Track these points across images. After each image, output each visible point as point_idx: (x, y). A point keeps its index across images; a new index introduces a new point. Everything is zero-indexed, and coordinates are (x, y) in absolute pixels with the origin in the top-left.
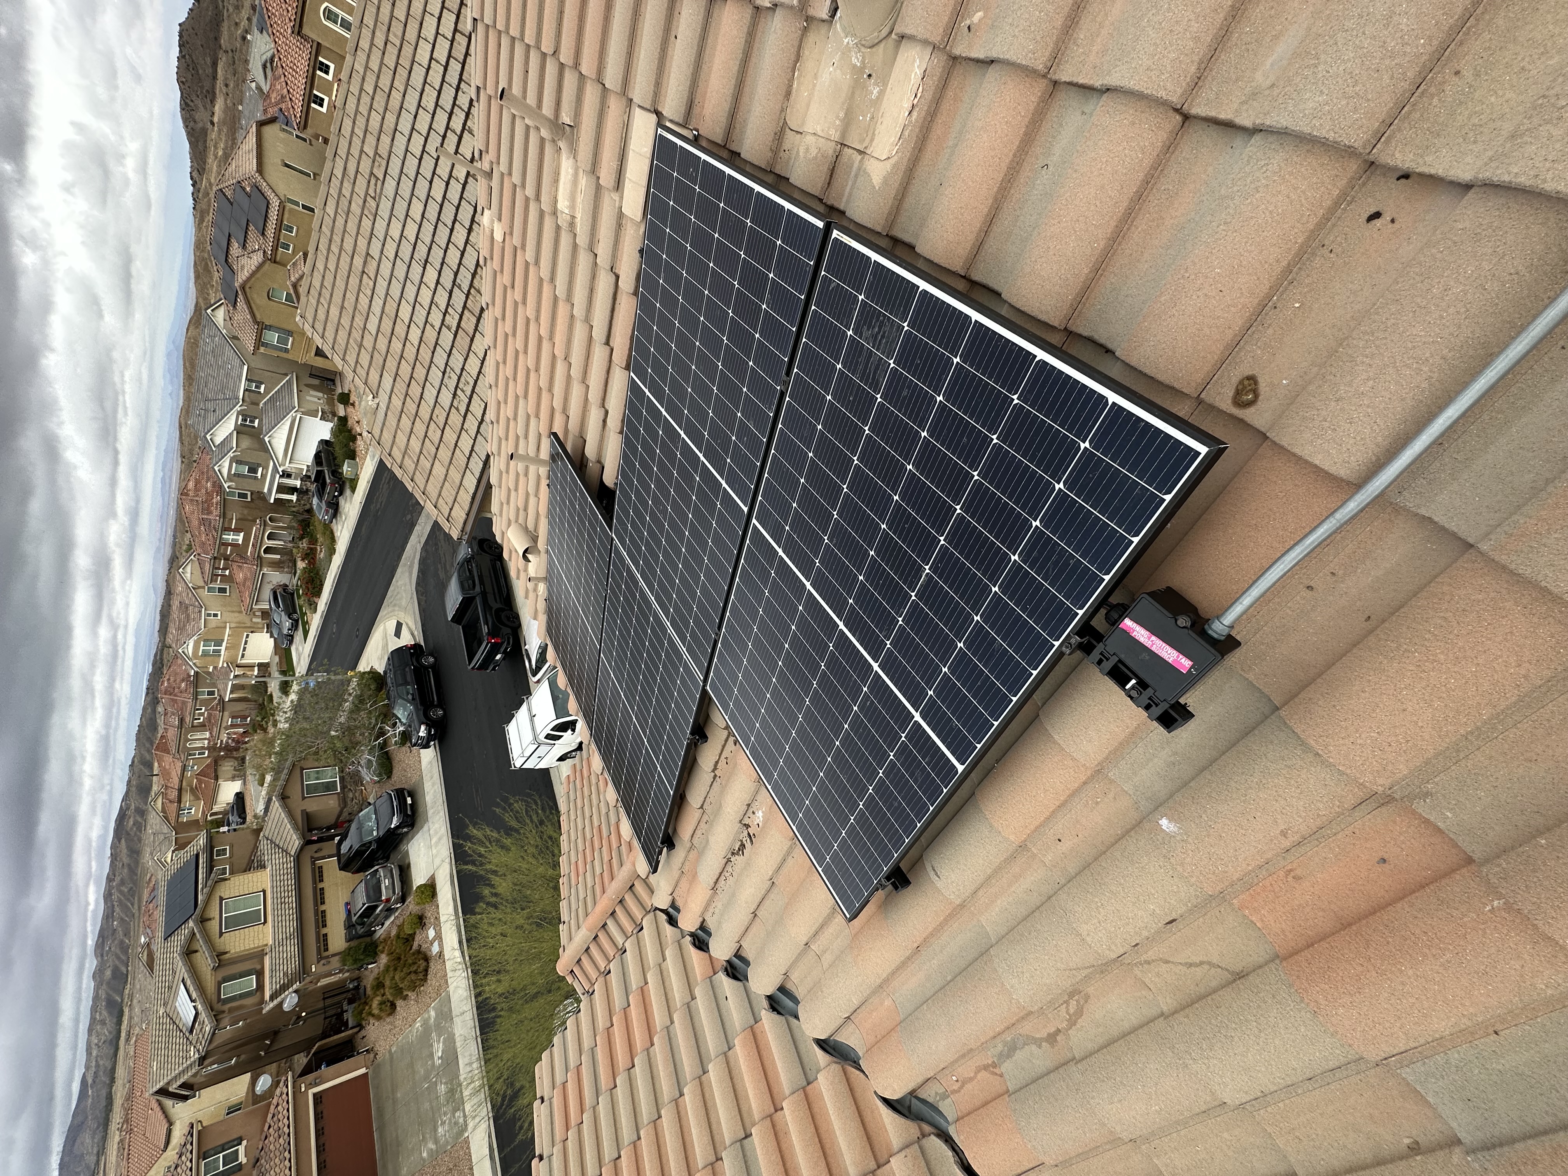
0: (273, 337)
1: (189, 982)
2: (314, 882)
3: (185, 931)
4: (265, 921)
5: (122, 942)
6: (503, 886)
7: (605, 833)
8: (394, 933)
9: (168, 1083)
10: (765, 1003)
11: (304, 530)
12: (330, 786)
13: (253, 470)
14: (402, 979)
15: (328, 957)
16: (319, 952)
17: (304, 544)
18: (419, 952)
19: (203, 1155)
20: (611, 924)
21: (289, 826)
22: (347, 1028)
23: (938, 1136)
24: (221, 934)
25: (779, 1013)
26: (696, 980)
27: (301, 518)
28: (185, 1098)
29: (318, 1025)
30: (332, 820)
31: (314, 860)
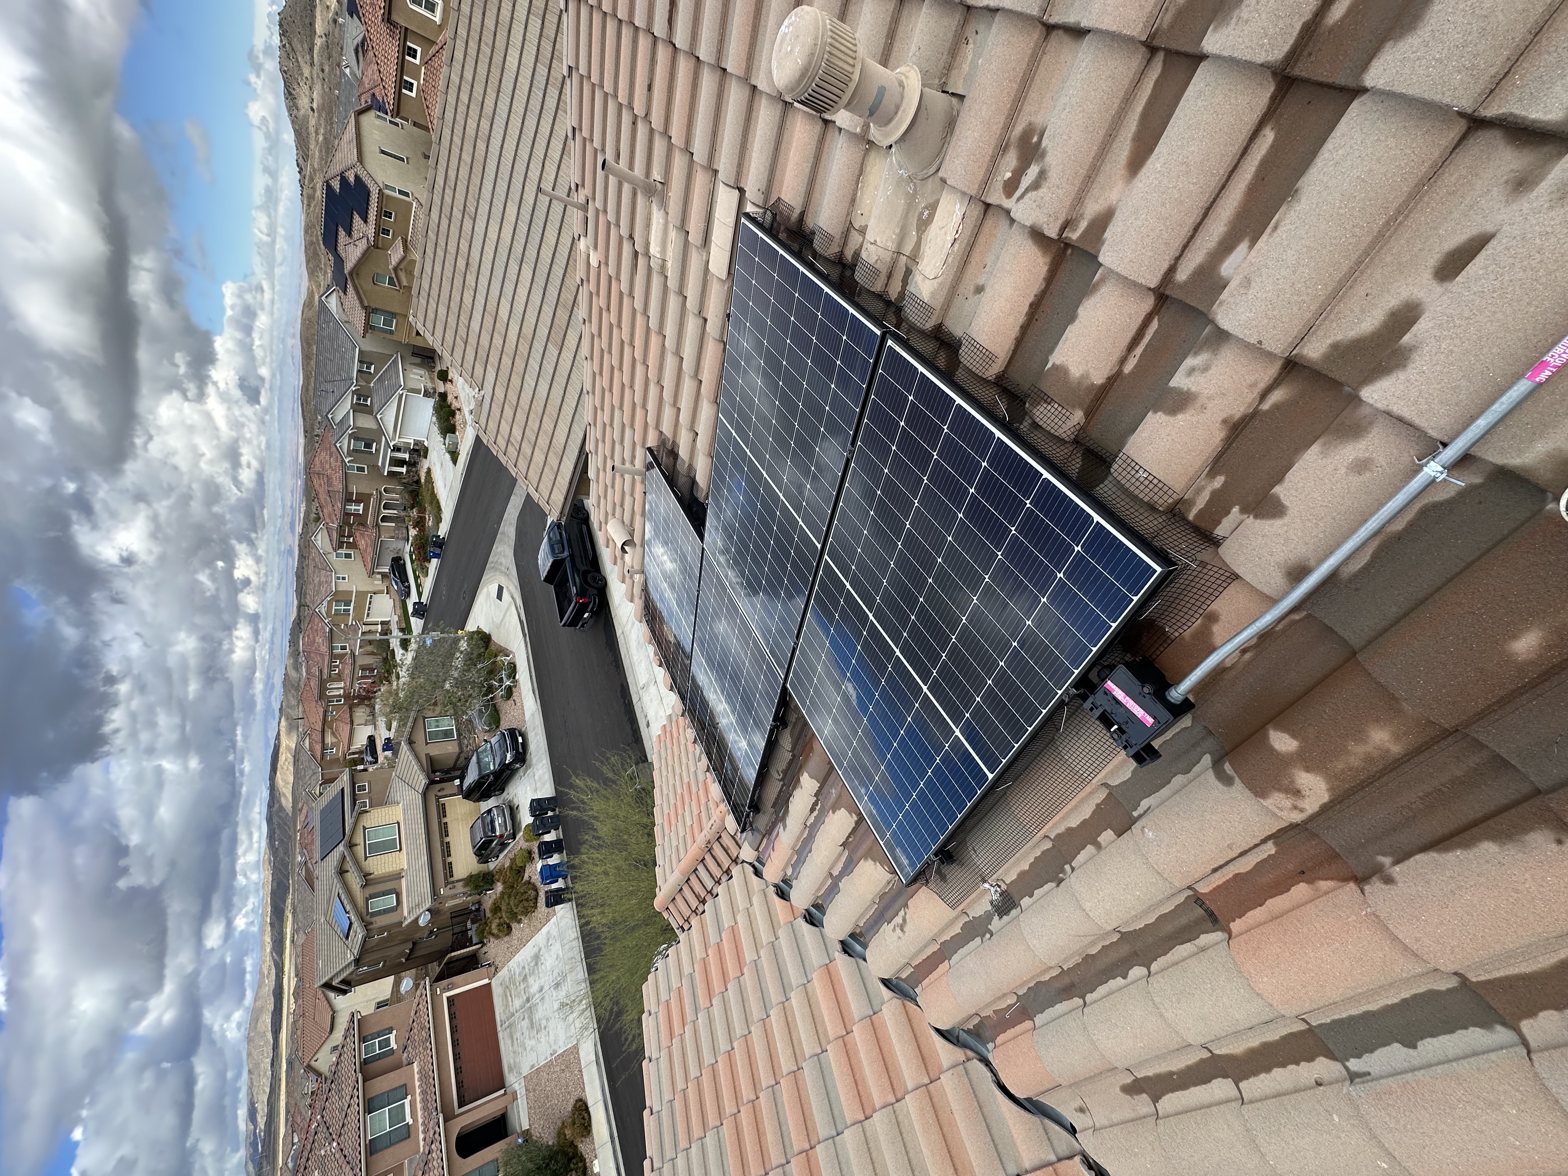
0: (379, 321)
1: (343, 897)
2: (439, 818)
3: (335, 855)
4: (401, 850)
5: (283, 860)
6: (604, 830)
7: (694, 790)
8: (507, 865)
9: (331, 979)
10: (839, 947)
11: (414, 499)
12: (447, 734)
13: (368, 445)
14: (517, 906)
15: (453, 882)
16: (446, 878)
17: (414, 513)
18: (529, 882)
19: (363, 1039)
20: (701, 868)
21: (416, 767)
22: (471, 945)
23: (980, 1060)
24: (366, 858)
25: (850, 955)
26: (779, 922)
27: (410, 489)
28: (344, 992)
29: (447, 938)
30: (451, 763)
31: (438, 798)
